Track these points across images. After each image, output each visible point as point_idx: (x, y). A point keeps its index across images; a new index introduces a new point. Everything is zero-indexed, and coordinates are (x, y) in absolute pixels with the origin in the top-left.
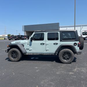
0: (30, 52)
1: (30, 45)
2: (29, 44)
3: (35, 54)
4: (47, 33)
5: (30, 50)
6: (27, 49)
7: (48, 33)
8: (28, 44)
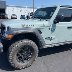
8: (49, 29)
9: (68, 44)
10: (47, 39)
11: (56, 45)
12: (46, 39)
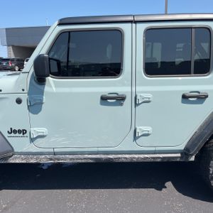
0: (32, 148)
1: (35, 106)
2: (24, 97)
3: (67, 160)
4: (142, 28)
5: (32, 140)
6: (13, 131)
7: (148, 31)
8: (19, 101)
9: (117, 161)
10: (17, 134)
11: (58, 159)
12: (13, 134)
